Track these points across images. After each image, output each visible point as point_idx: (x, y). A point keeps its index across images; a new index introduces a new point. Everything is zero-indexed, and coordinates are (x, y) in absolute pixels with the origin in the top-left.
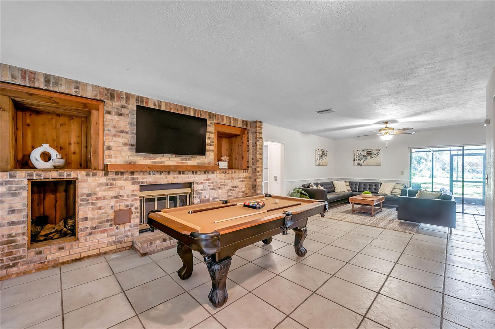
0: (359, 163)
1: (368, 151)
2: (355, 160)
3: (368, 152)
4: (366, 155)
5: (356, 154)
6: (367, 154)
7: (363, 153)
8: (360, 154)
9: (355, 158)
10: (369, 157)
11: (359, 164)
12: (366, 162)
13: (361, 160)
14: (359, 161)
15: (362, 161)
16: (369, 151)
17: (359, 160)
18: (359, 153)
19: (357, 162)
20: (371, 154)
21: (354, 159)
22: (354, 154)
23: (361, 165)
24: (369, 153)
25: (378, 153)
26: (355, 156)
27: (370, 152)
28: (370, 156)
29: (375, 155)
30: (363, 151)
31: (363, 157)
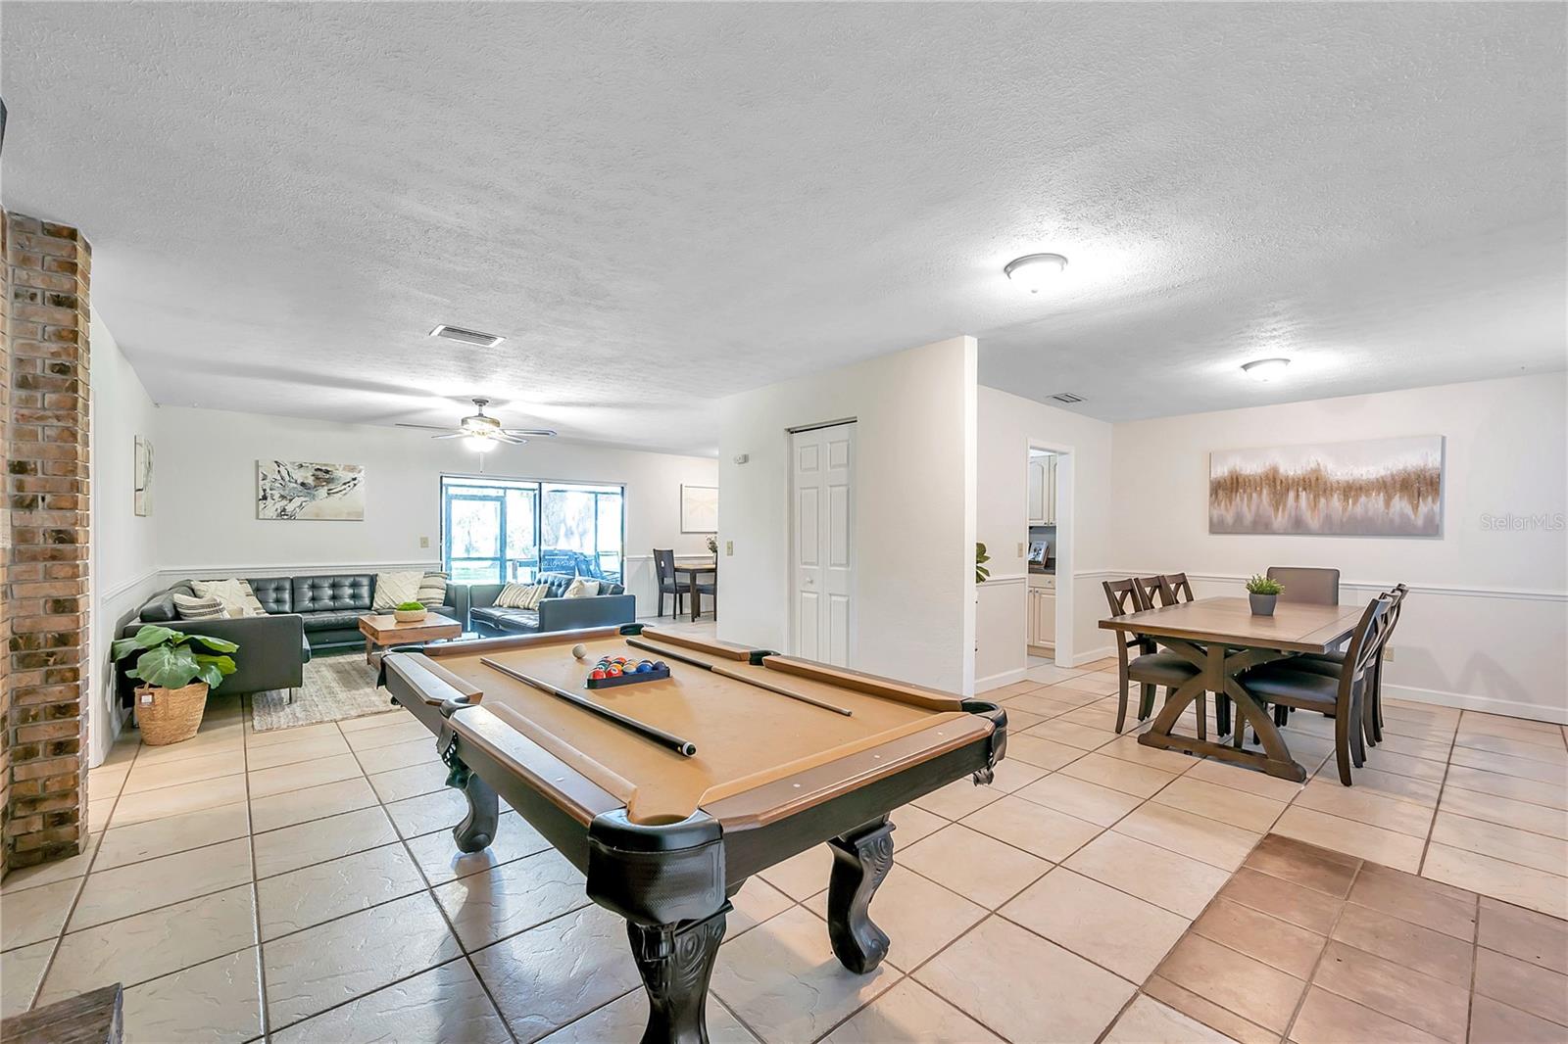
0: (284, 510)
1: (319, 469)
2: (265, 498)
3: (319, 473)
4: (310, 481)
5: (269, 476)
6: (317, 478)
7: (300, 476)
8: (287, 478)
9: (264, 490)
10: (323, 492)
11: (283, 514)
12: (311, 507)
13: (291, 500)
14: (285, 502)
15: (297, 501)
16: (324, 468)
17: (283, 497)
18: (284, 473)
19: (272, 508)
20: (329, 481)
21: (261, 493)
22: (261, 476)
23: (292, 517)
24: (324, 477)
25: (354, 479)
26: (267, 485)
27: (327, 472)
28: (326, 488)
29: (345, 484)
30: (302, 466)
31: (300, 488)
